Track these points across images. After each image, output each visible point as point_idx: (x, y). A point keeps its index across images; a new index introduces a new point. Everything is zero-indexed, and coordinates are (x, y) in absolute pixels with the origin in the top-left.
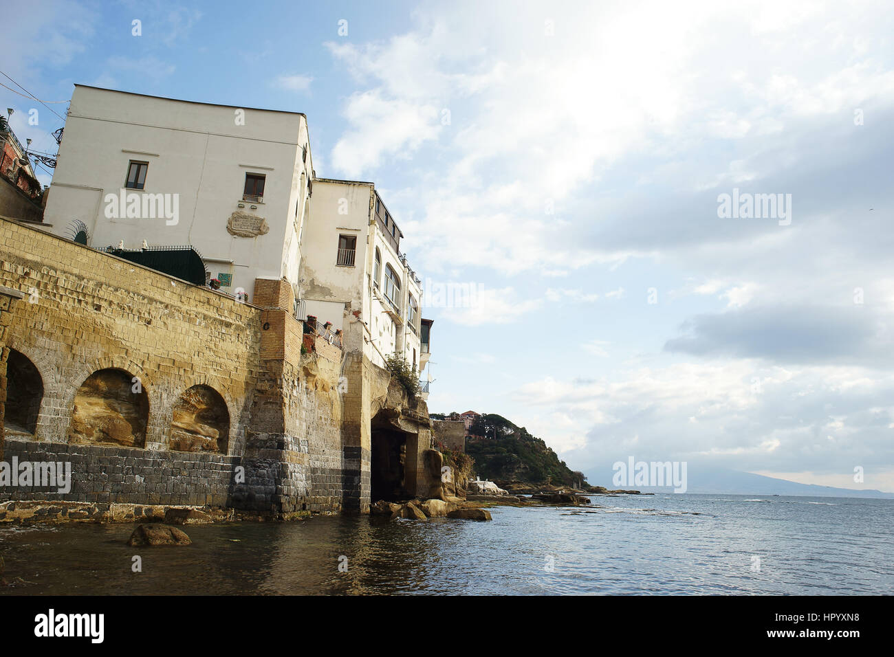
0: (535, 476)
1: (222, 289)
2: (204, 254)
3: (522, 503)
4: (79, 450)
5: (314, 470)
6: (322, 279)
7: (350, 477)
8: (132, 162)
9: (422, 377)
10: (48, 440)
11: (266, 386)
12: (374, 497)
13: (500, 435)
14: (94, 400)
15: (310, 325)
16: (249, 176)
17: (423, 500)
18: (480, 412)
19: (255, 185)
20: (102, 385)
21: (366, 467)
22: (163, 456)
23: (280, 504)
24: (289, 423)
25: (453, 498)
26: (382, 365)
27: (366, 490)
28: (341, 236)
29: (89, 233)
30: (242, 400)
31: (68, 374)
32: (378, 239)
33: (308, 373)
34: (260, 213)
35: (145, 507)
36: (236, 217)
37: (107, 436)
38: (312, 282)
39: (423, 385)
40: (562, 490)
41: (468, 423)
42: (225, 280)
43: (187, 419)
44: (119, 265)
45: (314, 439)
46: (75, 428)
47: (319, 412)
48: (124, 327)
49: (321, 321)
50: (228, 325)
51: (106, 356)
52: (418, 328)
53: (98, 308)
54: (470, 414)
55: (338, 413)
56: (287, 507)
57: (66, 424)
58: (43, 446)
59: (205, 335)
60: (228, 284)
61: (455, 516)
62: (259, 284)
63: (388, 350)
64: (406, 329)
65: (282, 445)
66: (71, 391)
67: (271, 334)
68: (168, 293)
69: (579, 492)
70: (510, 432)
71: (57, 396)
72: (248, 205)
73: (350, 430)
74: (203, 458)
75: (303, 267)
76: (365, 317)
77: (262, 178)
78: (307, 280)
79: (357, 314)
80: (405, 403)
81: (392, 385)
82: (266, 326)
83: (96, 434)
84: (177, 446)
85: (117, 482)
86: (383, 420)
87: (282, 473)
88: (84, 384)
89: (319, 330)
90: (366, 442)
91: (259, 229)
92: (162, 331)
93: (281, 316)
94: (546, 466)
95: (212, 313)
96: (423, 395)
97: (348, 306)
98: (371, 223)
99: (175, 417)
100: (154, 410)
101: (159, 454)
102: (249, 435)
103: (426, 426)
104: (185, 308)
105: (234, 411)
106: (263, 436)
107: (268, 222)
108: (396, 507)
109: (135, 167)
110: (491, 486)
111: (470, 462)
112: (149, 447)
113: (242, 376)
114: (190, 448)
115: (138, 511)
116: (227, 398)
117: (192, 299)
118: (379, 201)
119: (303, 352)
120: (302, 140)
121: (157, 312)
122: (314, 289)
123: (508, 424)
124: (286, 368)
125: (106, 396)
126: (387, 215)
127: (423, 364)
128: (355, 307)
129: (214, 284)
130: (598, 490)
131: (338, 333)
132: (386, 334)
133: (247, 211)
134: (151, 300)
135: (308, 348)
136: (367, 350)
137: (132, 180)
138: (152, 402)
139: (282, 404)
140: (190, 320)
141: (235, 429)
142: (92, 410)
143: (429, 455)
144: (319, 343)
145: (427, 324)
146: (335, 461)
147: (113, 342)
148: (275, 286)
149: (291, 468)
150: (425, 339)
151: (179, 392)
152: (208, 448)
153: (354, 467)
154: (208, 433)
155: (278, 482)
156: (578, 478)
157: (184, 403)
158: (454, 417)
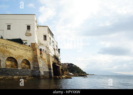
0: (78, 72)
1: (26, 44)
2: (22, 39)
3: (77, 76)
4: (8, 69)
5: (44, 72)
6: (42, 43)
7: (50, 72)
8: (8, 25)
9: (59, 58)
10: (3, 67)
11: (35, 59)
12: (54, 75)
13: (72, 66)
14: (9, 62)
15: (41, 50)
16: (27, 26)
17: (62, 76)
18: (69, 63)
19: (29, 27)
20: (9, 59)
21: (52, 71)
22: (21, 69)
23: (40, 76)
24: (39, 65)
25: (66, 75)
26: (53, 56)
27: (53, 74)
28: (44, 35)
29: (3, 37)
30: (32, 61)
31: (4, 58)
32: (50, 36)
33: (41, 57)
34: (30, 32)
35: (19, 77)
36: (26, 33)
37: (12, 67)
38: (40, 43)
39: (60, 59)
40: (82, 74)
41: (67, 65)
42: (26, 43)
43: (24, 64)
44: (9, 41)
45: (44, 67)
46: (6, 65)
47: (44, 63)
48: (11, 51)
49: (42, 49)
50: (28, 50)
51: (9, 55)
52: (58, 50)
53: (7, 48)
54: (67, 63)
55: (47, 63)
56: (41, 77)
57: (5, 65)
58: (2, 68)
59: (24, 52)
60: (27, 44)
61: (67, 78)
62: (32, 44)
63: (54, 54)
64: (56, 50)
65: (39, 68)
66: (5, 60)
67: (35, 51)
68: (17, 45)
69: (85, 75)
70: (74, 66)
71: (3, 61)
72: (28, 31)
73: (49, 66)
74: (27, 70)
75: (38, 41)
76: (49, 48)
77: (30, 26)
78: (39, 43)
79: (48, 48)
80: (57, 62)
81: (55, 59)
82: (34, 50)
83: (10, 66)
84: (23, 68)
85: (14, 73)
86: (54, 64)
87: (40, 72)
88: (7, 59)
89: (42, 51)
90: (52, 67)
91: (30, 35)
92: (18, 51)
93: (36, 49)
94: (80, 71)
95: (25, 48)
96: (60, 61)
97: (46, 47)
98: (48, 33)
99: (22, 64)
100: (18, 63)
101: (20, 69)
102: (34, 66)
103: (61, 65)
104: (20, 48)
105: (31, 63)
106: (36, 67)
107: (32, 34)
108: (57, 77)
109: (8, 26)
110: (71, 74)
111: (68, 70)
112: (18, 68)
113: (31, 58)
114: (25, 68)
115: (18, 77)
116: (29, 61)
117: (21, 46)
118: (49, 29)
119: (40, 54)
120: (35, 19)
121: (16, 48)
122: (41, 44)
123: (73, 65)
124: (38, 57)
125: (10, 61)
126: (51, 32)
127: (59, 56)
128: (47, 47)
129: (25, 44)
130: (88, 74)
131: (45, 51)
132: (53, 51)
133: (28, 32)
134: (15, 47)
135: (41, 53)
136: (50, 54)
137: (8, 28)
138: (18, 62)
139: (38, 62)
140: (22, 49)
141: (31, 66)
142: (8, 63)
143: (62, 69)
144: (42, 53)
145: (59, 50)
146: (47, 70)
147: (10, 53)
148: (34, 44)
149: (41, 71)
150: (59, 52)
151: (22, 60)
152: (28, 68)
153: (50, 71)
154: (27, 66)
155: (39, 73)
156: (85, 73)
157: (23, 62)
158: (65, 64)
